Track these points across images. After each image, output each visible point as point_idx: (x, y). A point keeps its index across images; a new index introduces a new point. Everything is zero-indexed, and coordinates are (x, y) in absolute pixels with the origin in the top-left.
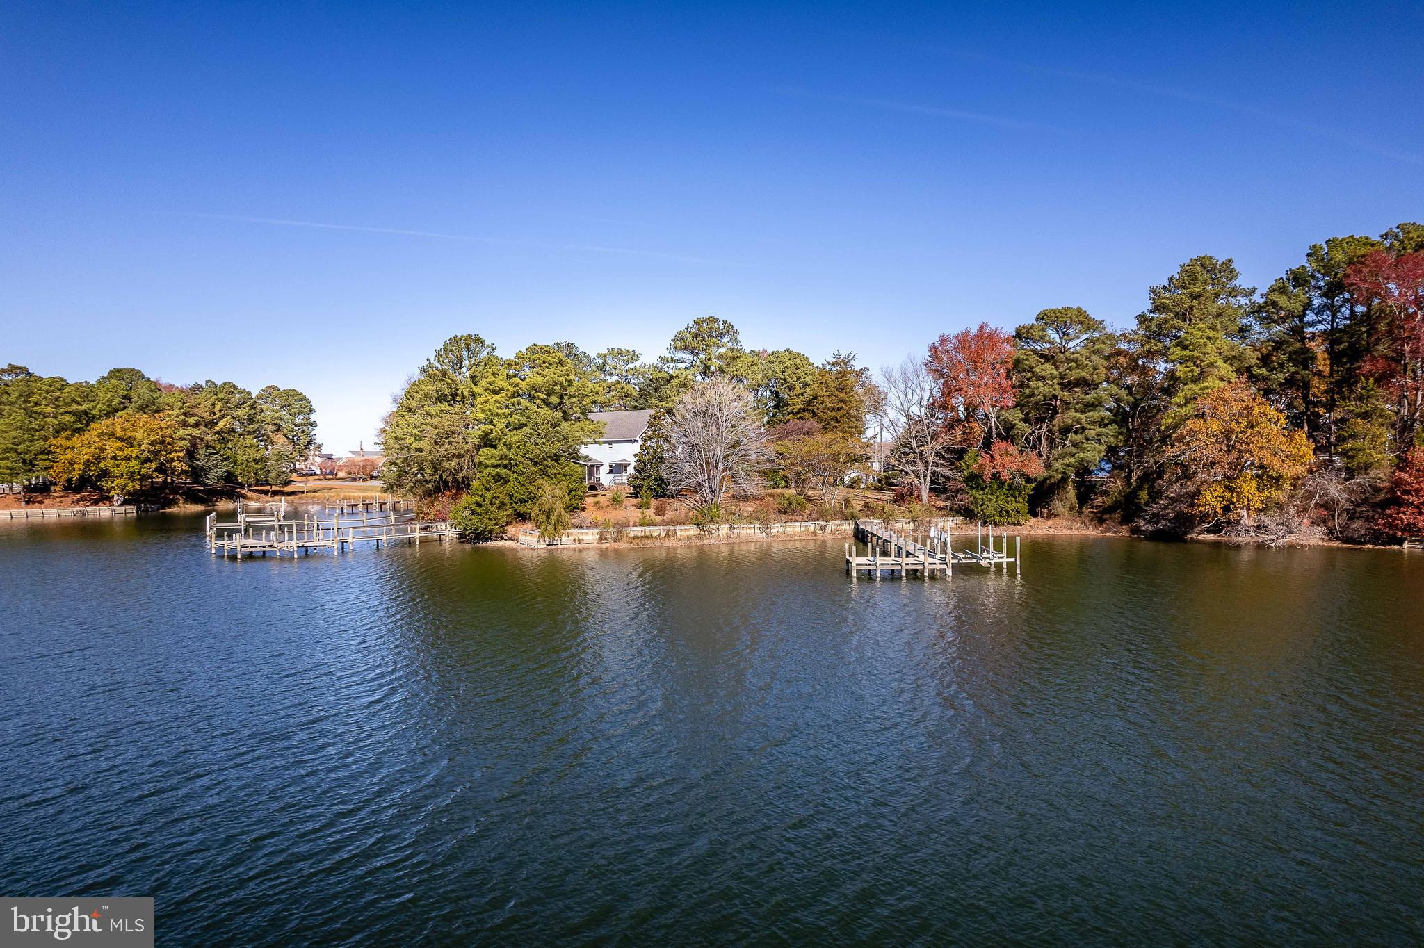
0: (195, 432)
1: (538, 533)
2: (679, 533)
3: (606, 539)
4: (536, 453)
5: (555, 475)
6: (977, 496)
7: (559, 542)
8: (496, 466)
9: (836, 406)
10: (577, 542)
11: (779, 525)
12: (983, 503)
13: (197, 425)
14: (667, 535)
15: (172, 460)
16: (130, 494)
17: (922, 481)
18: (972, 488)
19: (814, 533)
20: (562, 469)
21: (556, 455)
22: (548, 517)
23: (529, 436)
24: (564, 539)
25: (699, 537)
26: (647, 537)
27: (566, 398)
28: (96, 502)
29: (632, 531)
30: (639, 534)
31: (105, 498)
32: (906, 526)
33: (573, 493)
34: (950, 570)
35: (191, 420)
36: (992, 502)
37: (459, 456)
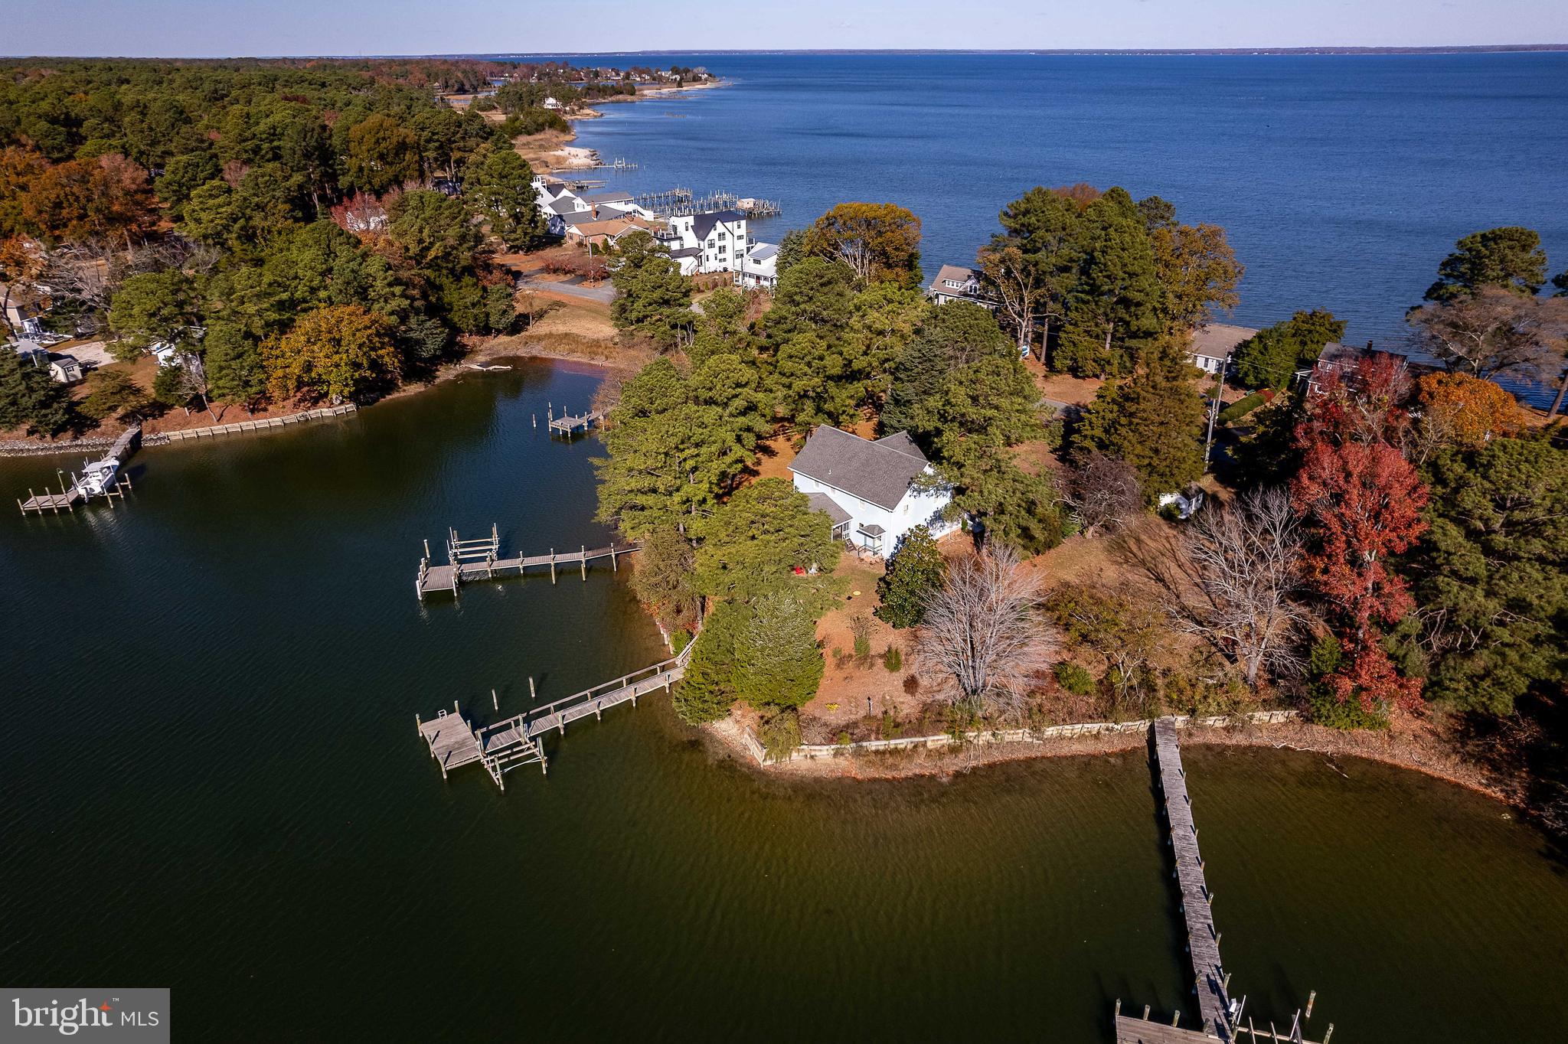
2: (929, 744)
3: (843, 754)
10: (809, 759)
11: (1054, 728)
14: (915, 748)
16: (347, 395)
19: (1097, 739)
24: (794, 755)
25: (954, 752)
28: (315, 402)
29: (873, 745)
30: (882, 748)
31: (324, 396)
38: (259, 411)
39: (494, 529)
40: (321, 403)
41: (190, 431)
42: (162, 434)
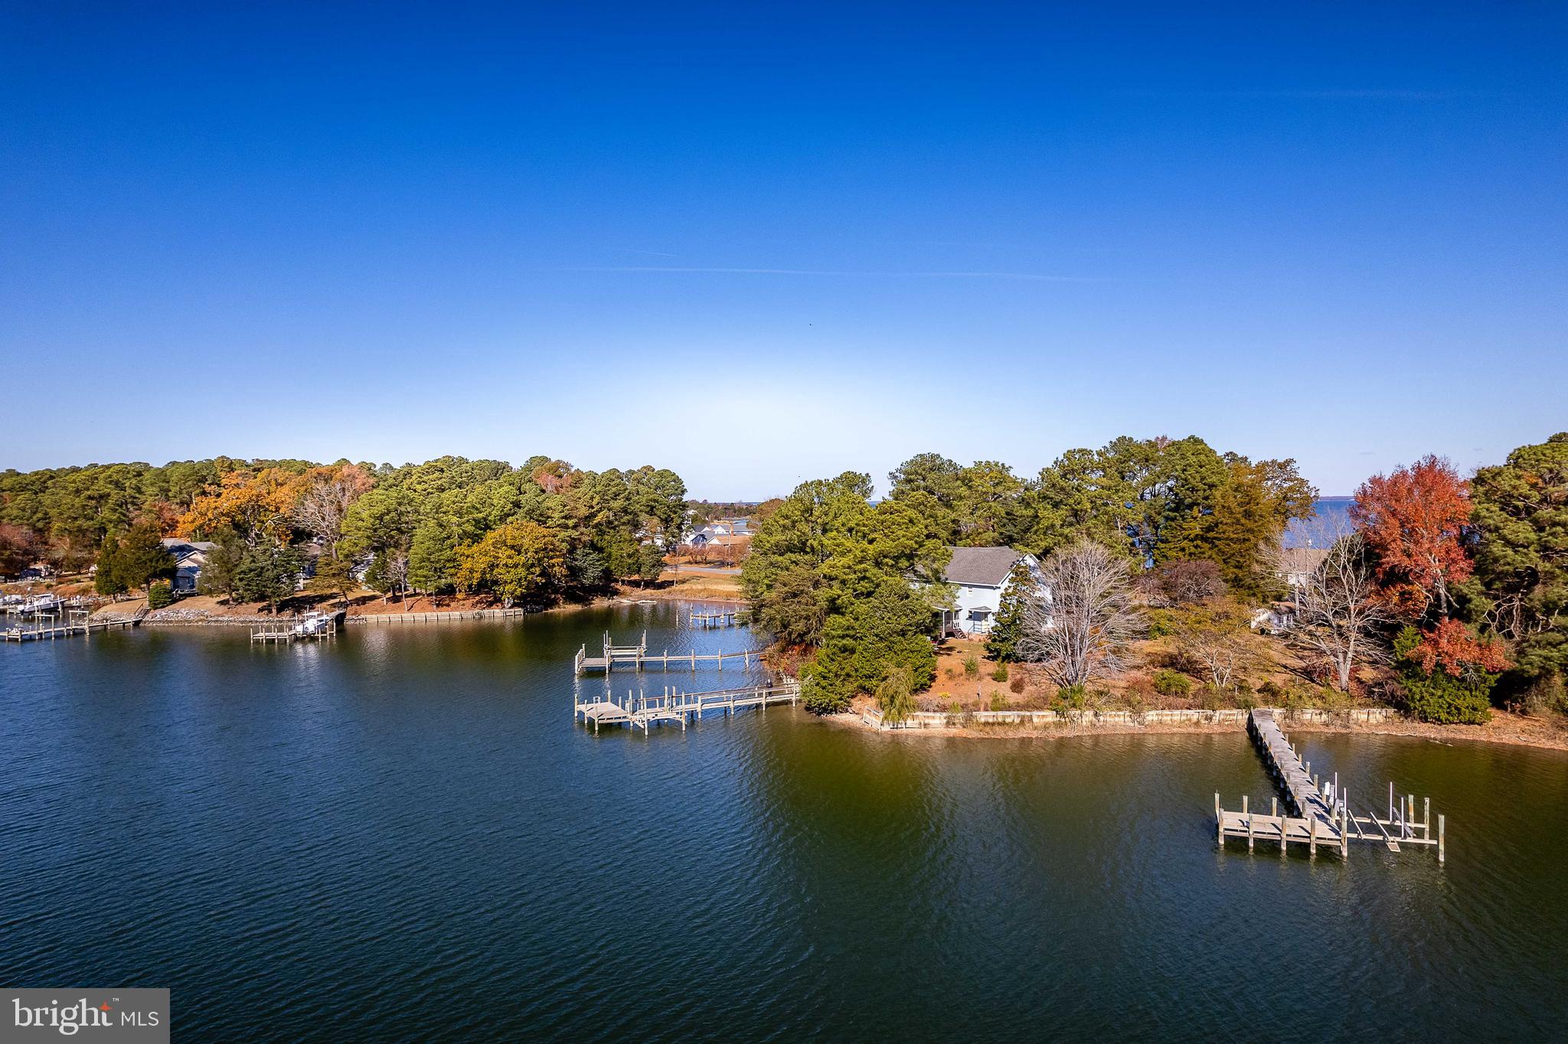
0: (575, 534)
1: (882, 715)
2: (1035, 720)
3: (954, 724)
4: (882, 628)
5: (902, 651)
6: (1414, 689)
7: (904, 726)
8: (843, 637)
9: (1241, 536)
10: (923, 726)
11: (1154, 712)
12: (1422, 698)
13: (575, 527)
14: (1022, 722)
15: (554, 565)
16: (518, 597)
17: (1341, 659)
18: (1408, 677)
19: (1197, 723)
20: (908, 644)
21: (902, 630)
22: (892, 702)
23: (876, 608)
24: (909, 722)
25: (1058, 725)
26: (999, 724)
27: (917, 559)
28: (490, 605)
29: (983, 716)
30: (991, 720)
31: (497, 600)
32: (1316, 719)
33: (920, 670)
34: (1346, 849)
35: (571, 523)
36: (1433, 699)
37: (807, 618)
38: (443, 605)
39: (644, 639)
40: (494, 606)
41: (384, 616)
42: (362, 616)
